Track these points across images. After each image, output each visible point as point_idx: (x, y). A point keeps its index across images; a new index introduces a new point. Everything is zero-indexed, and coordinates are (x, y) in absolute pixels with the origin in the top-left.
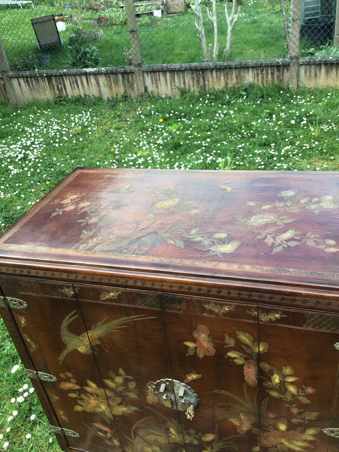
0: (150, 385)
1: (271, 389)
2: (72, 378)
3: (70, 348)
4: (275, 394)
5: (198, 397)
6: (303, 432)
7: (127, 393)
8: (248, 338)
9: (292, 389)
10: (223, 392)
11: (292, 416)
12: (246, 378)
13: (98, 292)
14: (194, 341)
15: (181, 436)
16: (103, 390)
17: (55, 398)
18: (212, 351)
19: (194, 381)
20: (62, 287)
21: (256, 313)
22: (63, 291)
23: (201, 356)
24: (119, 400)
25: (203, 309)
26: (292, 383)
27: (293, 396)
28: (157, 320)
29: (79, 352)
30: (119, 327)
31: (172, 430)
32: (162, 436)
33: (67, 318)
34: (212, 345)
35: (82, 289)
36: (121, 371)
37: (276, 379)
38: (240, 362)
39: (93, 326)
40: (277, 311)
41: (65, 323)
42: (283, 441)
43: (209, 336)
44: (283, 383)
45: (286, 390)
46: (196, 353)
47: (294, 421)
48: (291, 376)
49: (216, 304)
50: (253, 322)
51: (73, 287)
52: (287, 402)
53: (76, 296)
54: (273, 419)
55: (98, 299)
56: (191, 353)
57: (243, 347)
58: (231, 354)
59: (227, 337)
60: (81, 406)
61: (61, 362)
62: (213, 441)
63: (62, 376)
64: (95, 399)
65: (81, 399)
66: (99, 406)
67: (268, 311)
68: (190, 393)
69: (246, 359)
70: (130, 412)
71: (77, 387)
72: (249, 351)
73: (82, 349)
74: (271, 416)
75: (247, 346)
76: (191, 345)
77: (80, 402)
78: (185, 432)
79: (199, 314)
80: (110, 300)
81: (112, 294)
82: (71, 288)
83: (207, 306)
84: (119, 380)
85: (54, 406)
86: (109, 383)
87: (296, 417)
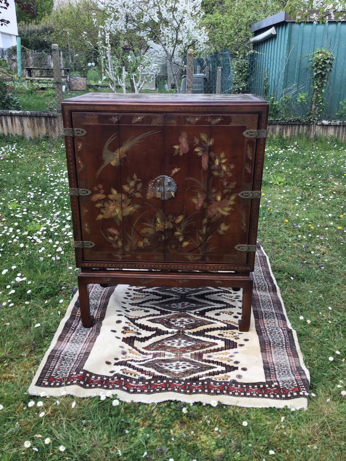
0: (150, 183)
1: (214, 170)
2: (102, 189)
3: (106, 163)
4: (216, 173)
5: (177, 186)
6: (229, 199)
7: (135, 194)
8: (205, 137)
9: (224, 168)
10: (190, 178)
11: (224, 188)
12: (203, 165)
13: (131, 118)
14: (179, 143)
15: (163, 224)
16: (120, 195)
17: (85, 211)
18: (187, 149)
19: (176, 174)
20: (111, 117)
21: (210, 120)
22: (111, 119)
23: (181, 154)
24: (129, 201)
25: (186, 122)
26: (224, 163)
27: (225, 172)
28: (161, 133)
29: (111, 165)
30: (139, 141)
31: (158, 220)
32: (151, 227)
33: (110, 139)
34: (187, 144)
35: (123, 116)
36: (135, 176)
37: (217, 162)
38: (200, 154)
39: (124, 143)
40: (218, 117)
41: (107, 144)
42: (219, 209)
43: (187, 139)
44: (220, 164)
45: (221, 169)
46: (179, 153)
47: (225, 191)
48: (224, 158)
49: (192, 117)
50: (208, 126)
51: (118, 116)
52: (222, 178)
53: (118, 122)
54: (215, 193)
55: (131, 122)
56: (176, 153)
57: (203, 143)
58: (197, 150)
59: (195, 138)
60: (103, 214)
61: (97, 177)
62: (181, 222)
63: (96, 189)
64: (114, 205)
65: (104, 207)
66: (115, 211)
67: (215, 118)
68: (173, 183)
69: (203, 151)
70: (135, 210)
71: (104, 196)
72: (205, 146)
73: (113, 163)
74: (214, 191)
75: (205, 142)
76: (176, 147)
77: (102, 211)
78: (166, 218)
79: (184, 125)
80: (137, 123)
81: (139, 118)
82: (117, 117)
83: (188, 120)
84: (132, 184)
85: (82, 219)
86: (126, 188)
87: (225, 188)
